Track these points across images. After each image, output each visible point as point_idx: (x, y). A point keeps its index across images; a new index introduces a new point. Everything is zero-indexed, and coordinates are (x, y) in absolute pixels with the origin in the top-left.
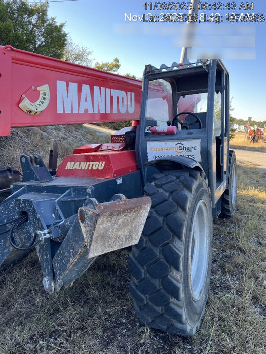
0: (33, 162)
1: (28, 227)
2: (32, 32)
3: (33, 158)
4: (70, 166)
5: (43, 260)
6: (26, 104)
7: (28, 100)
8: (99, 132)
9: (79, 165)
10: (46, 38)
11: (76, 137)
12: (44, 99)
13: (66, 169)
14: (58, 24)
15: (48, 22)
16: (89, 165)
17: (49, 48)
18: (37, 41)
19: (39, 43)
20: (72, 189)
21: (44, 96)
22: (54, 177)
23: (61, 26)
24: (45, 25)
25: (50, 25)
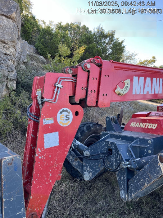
0: (113, 121)
1: (111, 158)
2: (105, 47)
3: (113, 118)
4: (133, 125)
5: (121, 180)
6: (119, 90)
7: (120, 88)
8: (140, 103)
9: (139, 124)
10: (113, 50)
11: (126, 105)
12: (127, 87)
13: (131, 126)
14: (120, 41)
15: (114, 41)
16: (146, 125)
17: (114, 55)
18: (108, 52)
19: (108, 53)
20: (138, 139)
21: (127, 86)
22: (123, 130)
23: (122, 42)
24: (113, 43)
25: (116, 42)
